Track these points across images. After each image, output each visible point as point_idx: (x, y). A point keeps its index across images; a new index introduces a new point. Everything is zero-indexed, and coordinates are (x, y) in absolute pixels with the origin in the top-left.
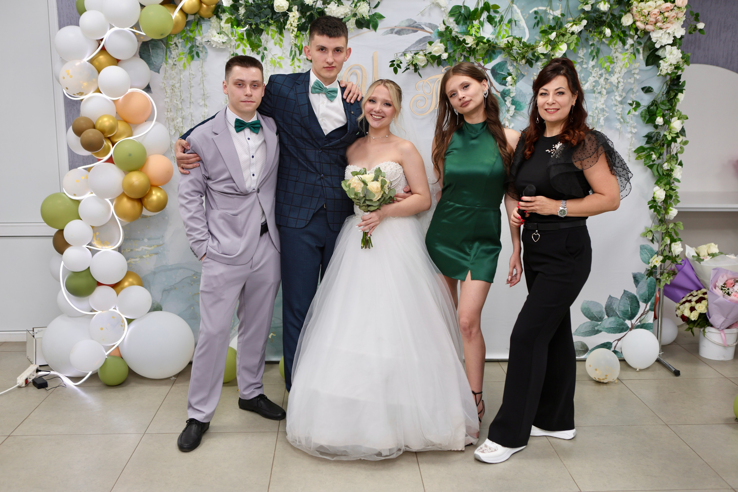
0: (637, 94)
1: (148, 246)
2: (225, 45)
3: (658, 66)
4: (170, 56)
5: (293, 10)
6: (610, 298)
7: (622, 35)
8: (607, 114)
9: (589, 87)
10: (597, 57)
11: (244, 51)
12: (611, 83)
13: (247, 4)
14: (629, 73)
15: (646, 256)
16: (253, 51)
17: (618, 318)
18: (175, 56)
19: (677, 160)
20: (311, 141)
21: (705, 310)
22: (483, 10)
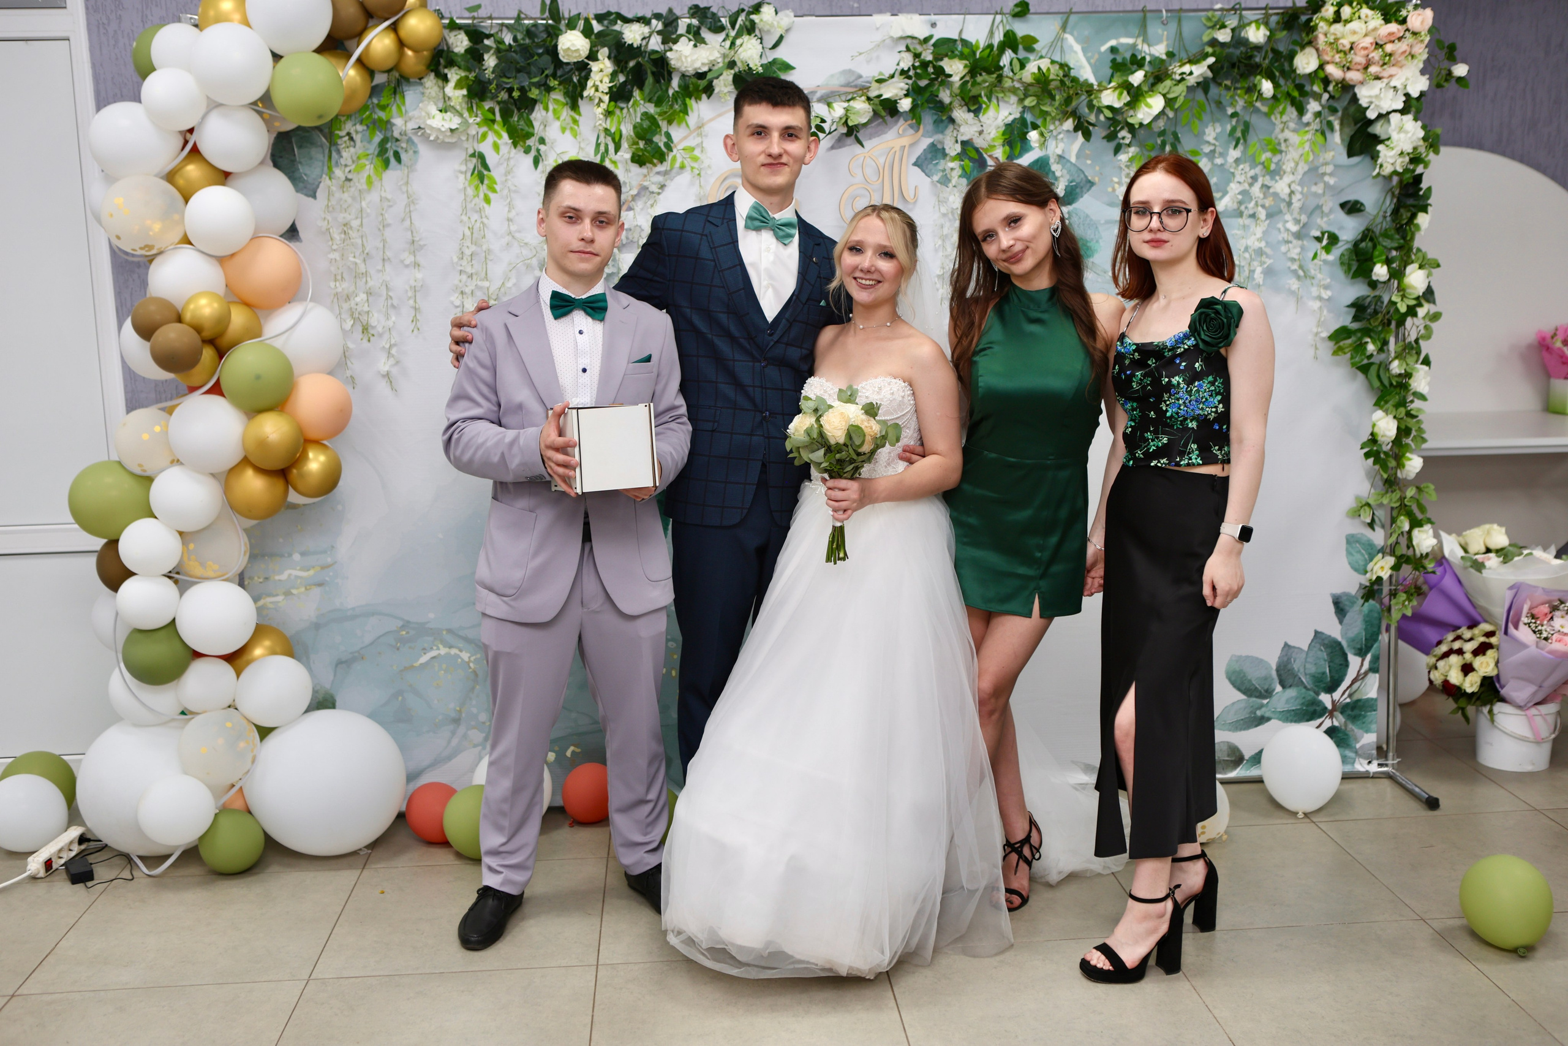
0: (1332, 217)
1: (302, 569)
2: (455, 135)
3: (1374, 156)
4: (337, 162)
5: (600, 56)
6: (1287, 648)
7: (1296, 94)
8: (1269, 262)
9: (1230, 205)
10: (1245, 140)
11: (496, 146)
12: (1276, 195)
13: (501, 46)
14: (1314, 173)
15: (1358, 556)
16: (515, 147)
17: (1304, 690)
18: (349, 162)
19: (1418, 353)
21: (1493, 669)
22: (1003, 47)
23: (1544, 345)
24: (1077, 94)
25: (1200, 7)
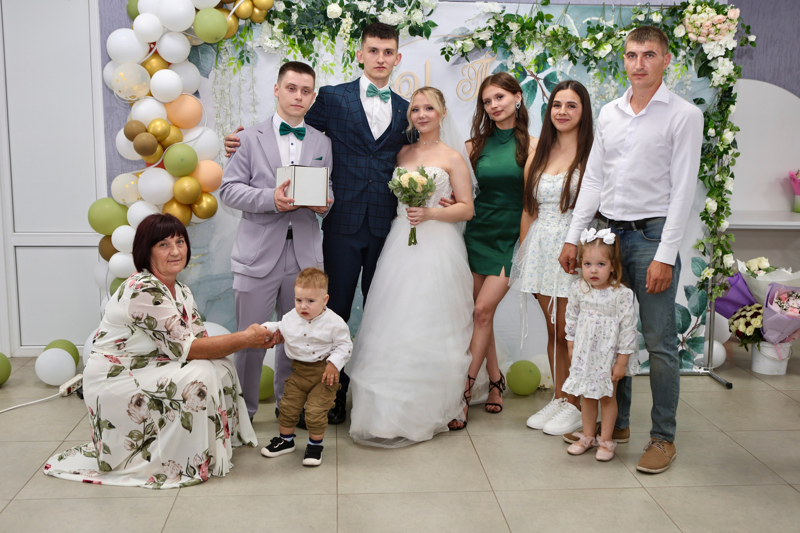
2: (277, 50)
3: (710, 77)
4: (220, 61)
5: (347, 16)
7: (674, 47)
11: (295, 57)
13: (300, 9)
14: (682, 84)
15: (697, 268)
16: (304, 58)
18: (226, 61)
19: (729, 172)
20: (363, 147)
21: (760, 325)
22: (536, 19)
23: (792, 178)
24: (571, 42)
25: (630, 4)
